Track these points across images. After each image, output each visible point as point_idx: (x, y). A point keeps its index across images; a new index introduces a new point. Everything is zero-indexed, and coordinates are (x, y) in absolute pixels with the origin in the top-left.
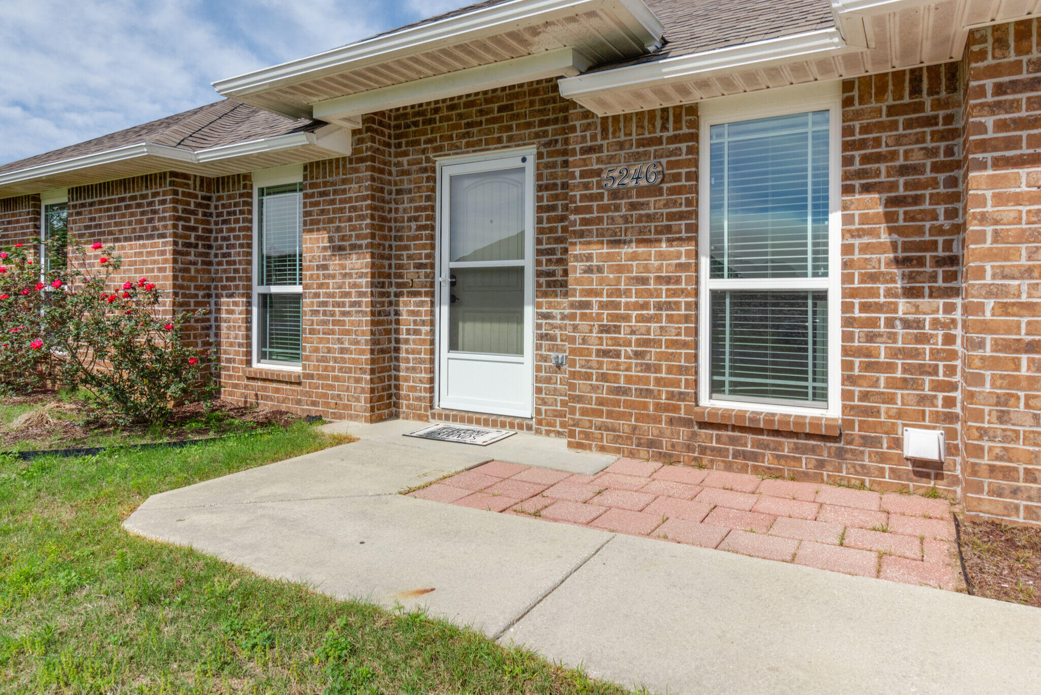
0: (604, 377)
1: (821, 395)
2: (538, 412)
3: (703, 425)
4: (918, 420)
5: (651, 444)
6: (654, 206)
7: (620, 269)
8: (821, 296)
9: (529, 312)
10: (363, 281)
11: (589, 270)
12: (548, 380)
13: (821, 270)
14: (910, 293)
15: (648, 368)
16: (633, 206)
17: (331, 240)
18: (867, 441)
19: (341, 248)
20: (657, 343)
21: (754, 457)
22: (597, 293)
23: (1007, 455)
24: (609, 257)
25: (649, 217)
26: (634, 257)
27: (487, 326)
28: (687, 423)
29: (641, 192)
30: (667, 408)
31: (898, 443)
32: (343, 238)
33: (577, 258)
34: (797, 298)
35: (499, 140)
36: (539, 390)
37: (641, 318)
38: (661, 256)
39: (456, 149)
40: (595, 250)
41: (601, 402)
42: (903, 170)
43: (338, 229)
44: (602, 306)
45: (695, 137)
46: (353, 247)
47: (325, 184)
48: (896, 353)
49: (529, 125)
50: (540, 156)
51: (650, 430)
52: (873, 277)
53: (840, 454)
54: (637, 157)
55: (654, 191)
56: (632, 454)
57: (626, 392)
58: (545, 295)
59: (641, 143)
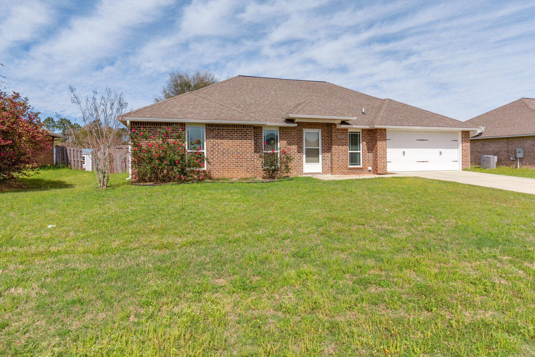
0: (337, 164)
1: (360, 164)
2: (323, 171)
3: (350, 169)
4: (369, 166)
5: (344, 172)
6: (344, 141)
7: (340, 149)
8: (359, 153)
9: (320, 156)
10: (296, 150)
11: (335, 149)
12: (325, 166)
13: (360, 150)
14: (368, 153)
15: (343, 163)
16: (341, 141)
17: (287, 142)
18: (365, 169)
19: (290, 144)
20: (344, 159)
21: (355, 172)
22: (337, 153)
23: (380, 167)
24: (338, 148)
25: (343, 143)
26: (341, 148)
27: (314, 158)
28: (348, 169)
29: (342, 139)
30: (345, 168)
31: (367, 169)
32: (291, 142)
33: (334, 148)
34: (357, 153)
35: (316, 128)
36: (323, 168)
37: (342, 156)
38: (344, 148)
39: (308, 128)
40: (336, 147)
41: (337, 168)
42: (368, 140)
43: (289, 140)
44: (337, 154)
45: (348, 133)
46: (293, 144)
47: (286, 131)
48: (367, 159)
49: (321, 126)
50: (322, 131)
51: (343, 171)
52: (365, 151)
53: (363, 171)
54: (341, 134)
55: (344, 139)
56: (341, 174)
57: (340, 166)
58: (324, 153)
59: (342, 133)
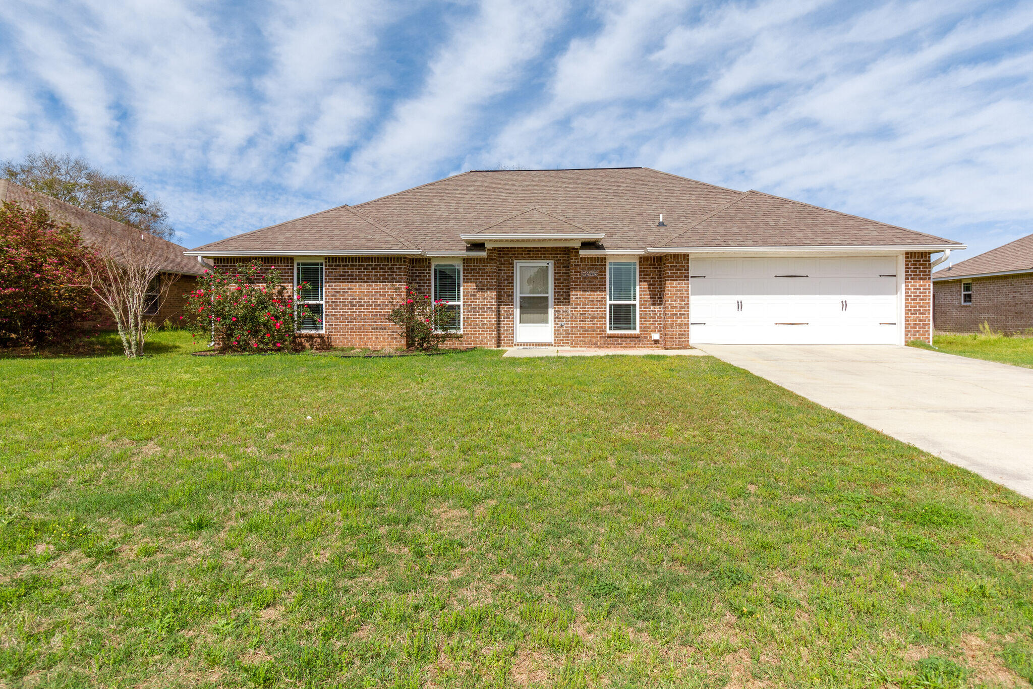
0: (582, 327)
1: (635, 328)
2: (555, 340)
3: (608, 337)
4: (654, 331)
5: (595, 344)
6: (595, 282)
7: (586, 298)
8: (634, 305)
9: (551, 311)
10: (493, 300)
11: (577, 298)
12: (558, 330)
13: (635, 299)
14: (653, 304)
15: (594, 324)
16: (590, 282)
17: (477, 286)
18: (646, 337)
19: (482, 289)
20: (596, 317)
21: (621, 344)
22: (580, 305)
23: (672, 335)
24: (583, 295)
25: (594, 285)
26: (590, 295)
27: (539, 315)
28: (605, 337)
29: (592, 278)
30: (599, 334)
31: (651, 337)
32: (483, 286)
33: (573, 295)
34: (629, 306)
35: (541, 257)
36: (555, 334)
37: (592, 311)
38: (597, 295)
39: (524, 258)
40: (579, 293)
41: (581, 334)
42: (652, 278)
43: (481, 282)
44: (581, 308)
45: (605, 265)
46: (488, 289)
47: (474, 266)
48: (650, 318)
49: (551, 254)
50: (555, 263)
51: (594, 340)
52: (646, 301)
53: (640, 341)
54: (591, 269)
55: (595, 278)
56: (590, 347)
57: (588, 331)
58: (557, 305)
59: (592, 265)
